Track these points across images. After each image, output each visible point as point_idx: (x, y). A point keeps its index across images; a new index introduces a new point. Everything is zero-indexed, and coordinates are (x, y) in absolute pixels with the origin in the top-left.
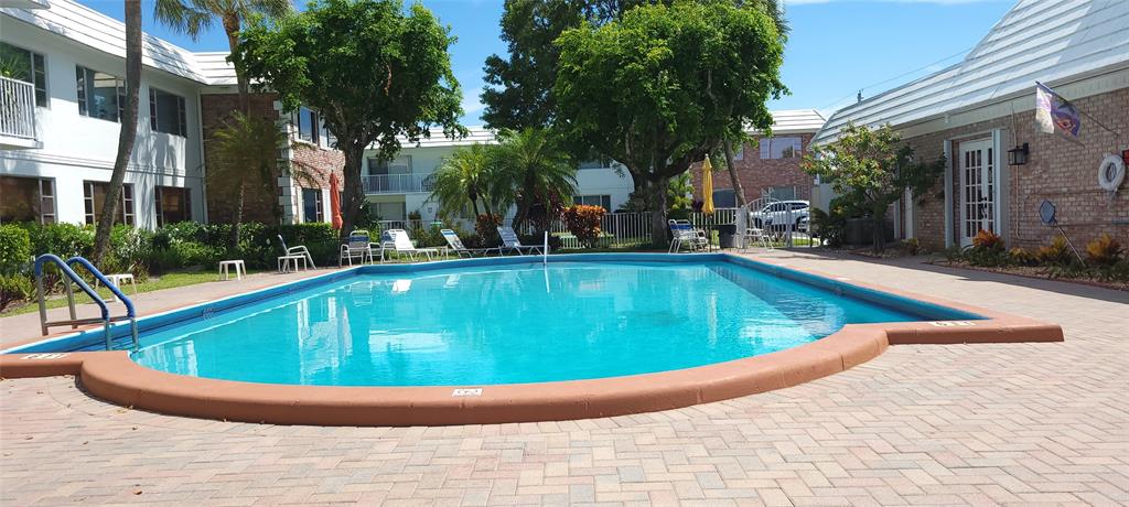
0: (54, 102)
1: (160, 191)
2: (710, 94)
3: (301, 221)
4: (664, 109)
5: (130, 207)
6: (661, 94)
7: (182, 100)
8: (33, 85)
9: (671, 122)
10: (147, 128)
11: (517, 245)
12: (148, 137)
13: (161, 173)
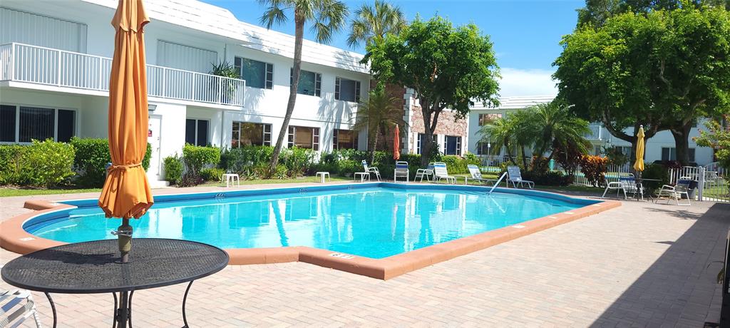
0: (275, 87)
1: (336, 132)
2: (662, 78)
3: (415, 152)
4: (612, 91)
5: (317, 140)
6: (613, 79)
7: (359, 84)
8: (245, 81)
9: (619, 100)
10: (333, 97)
11: (519, 179)
12: (332, 103)
13: (339, 122)
